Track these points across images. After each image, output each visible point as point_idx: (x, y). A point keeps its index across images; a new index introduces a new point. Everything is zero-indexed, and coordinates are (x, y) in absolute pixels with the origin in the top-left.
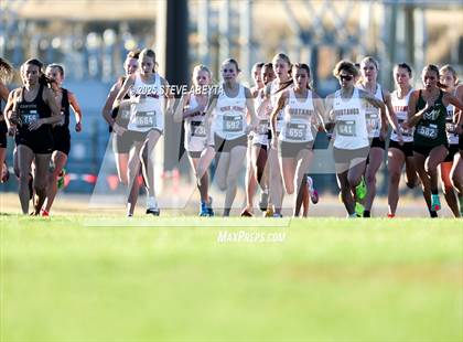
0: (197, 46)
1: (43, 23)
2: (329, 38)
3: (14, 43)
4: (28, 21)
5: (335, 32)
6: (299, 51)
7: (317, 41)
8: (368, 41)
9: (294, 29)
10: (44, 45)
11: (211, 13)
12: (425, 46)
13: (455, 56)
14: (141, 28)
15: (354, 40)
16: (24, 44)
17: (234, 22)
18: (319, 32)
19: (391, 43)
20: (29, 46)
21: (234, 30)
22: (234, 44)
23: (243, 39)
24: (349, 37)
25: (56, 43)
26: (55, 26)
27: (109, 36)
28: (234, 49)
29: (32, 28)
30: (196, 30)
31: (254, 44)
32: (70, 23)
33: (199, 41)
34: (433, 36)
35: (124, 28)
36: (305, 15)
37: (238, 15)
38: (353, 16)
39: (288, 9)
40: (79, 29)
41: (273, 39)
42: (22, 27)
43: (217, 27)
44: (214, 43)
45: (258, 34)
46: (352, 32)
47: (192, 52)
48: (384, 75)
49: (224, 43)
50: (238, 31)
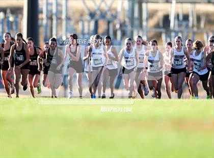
0: (42, 19)
2: (103, 16)
5: (106, 13)
6: (89, 22)
7: (97, 17)
8: (121, 17)
9: (87, 12)
11: (48, 4)
12: (147, 19)
13: (161, 24)
14: (16, 11)
15: (115, 17)
17: (59, 8)
18: (98, 13)
19: (132, 18)
21: (59, 12)
22: (59, 19)
23: (64, 17)
24: (112, 15)
27: (1, 15)
28: (59, 21)
30: (42, 12)
31: (68, 19)
33: (43, 17)
34: (151, 15)
35: (8, 11)
36: (92, 5)
37: (61, 5)
38: (114, 6)
39: (84, 3)
41: (77, 16)
43: (51, 11)
44: (50, 18)
45: (70, 14)
46: (114, 13)
47: (40, 22)
48: (128, 33)
49: (54, 17)
50: (61, 12)
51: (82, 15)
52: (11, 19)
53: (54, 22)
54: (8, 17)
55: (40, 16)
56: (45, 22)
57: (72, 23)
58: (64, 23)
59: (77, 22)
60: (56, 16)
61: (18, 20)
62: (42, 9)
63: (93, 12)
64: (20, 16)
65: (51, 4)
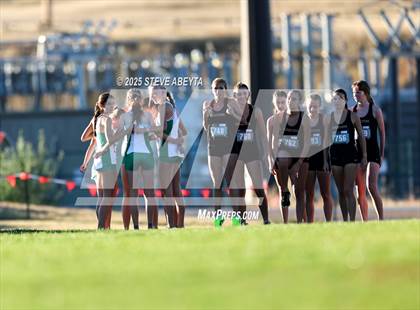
0: (281, 61)
1: (132, 46)
2: (407, 47)
3: (104, 66)
4: (118, 44)
6: (378, 62)
7: (394, 50)
9: (373, 41)
10: (134, 66)
11: (290, 28)
14: (226, 46)
16: (115, 66)
17: (316, 36)
20: (119, 67)
21: (315, 44)
22: (316, 58)
23: (325, 53)
25: (146, 64)
26: (145, 48)
27: (196, 56)
28: (316, 63)
29: (122, 51)
30: (279, 47)
31: (335, 57)
32: (158, 44)
33: (283, 54)
35: (210, 47)
36: (380, 25)
37: (319, 30)
39: (366, 21)
40: (167, 49)
41: (353, 51)
42: (112, 50)
43: (299, 43)
44: (297, 58)
45: (339, 46)
47: (276, 68)
49: (306, 57)
50: (319, 44)
51: (362, 48)
52: (217, 63)
53: (307, 65)
54: (211, 59)
55: (276, 54)
56: (286, 65)
57: (343, 65)
58: (327, 66)
59: (354, 63)
60: (310, 54)
61: (232, 64)
62: (279, 39)
63: (385, 41)
64: (234, 56)
65: (298, 28)
